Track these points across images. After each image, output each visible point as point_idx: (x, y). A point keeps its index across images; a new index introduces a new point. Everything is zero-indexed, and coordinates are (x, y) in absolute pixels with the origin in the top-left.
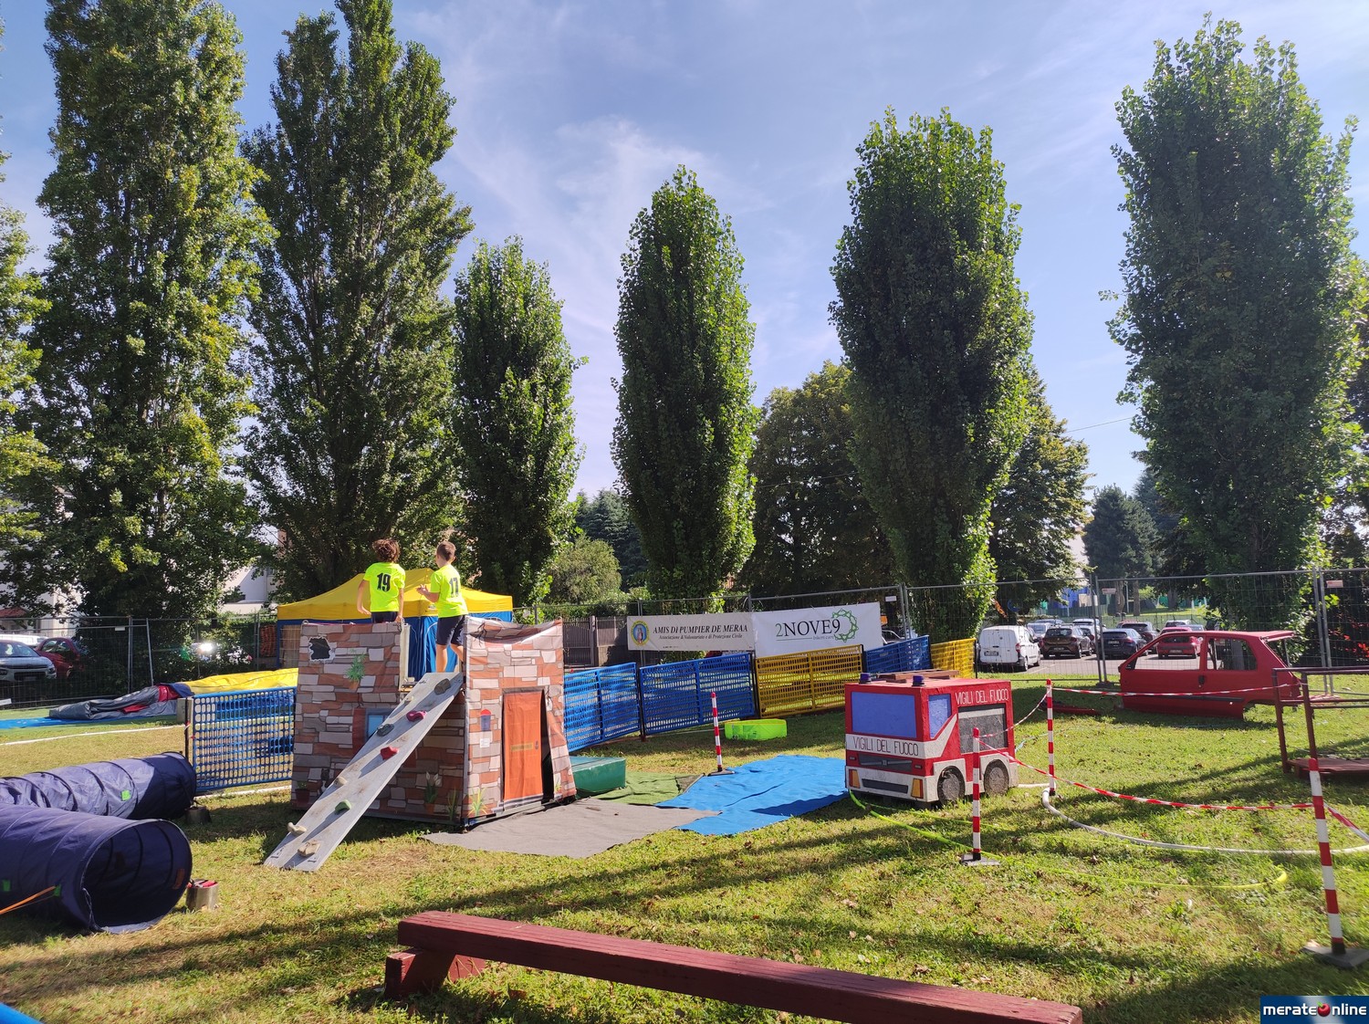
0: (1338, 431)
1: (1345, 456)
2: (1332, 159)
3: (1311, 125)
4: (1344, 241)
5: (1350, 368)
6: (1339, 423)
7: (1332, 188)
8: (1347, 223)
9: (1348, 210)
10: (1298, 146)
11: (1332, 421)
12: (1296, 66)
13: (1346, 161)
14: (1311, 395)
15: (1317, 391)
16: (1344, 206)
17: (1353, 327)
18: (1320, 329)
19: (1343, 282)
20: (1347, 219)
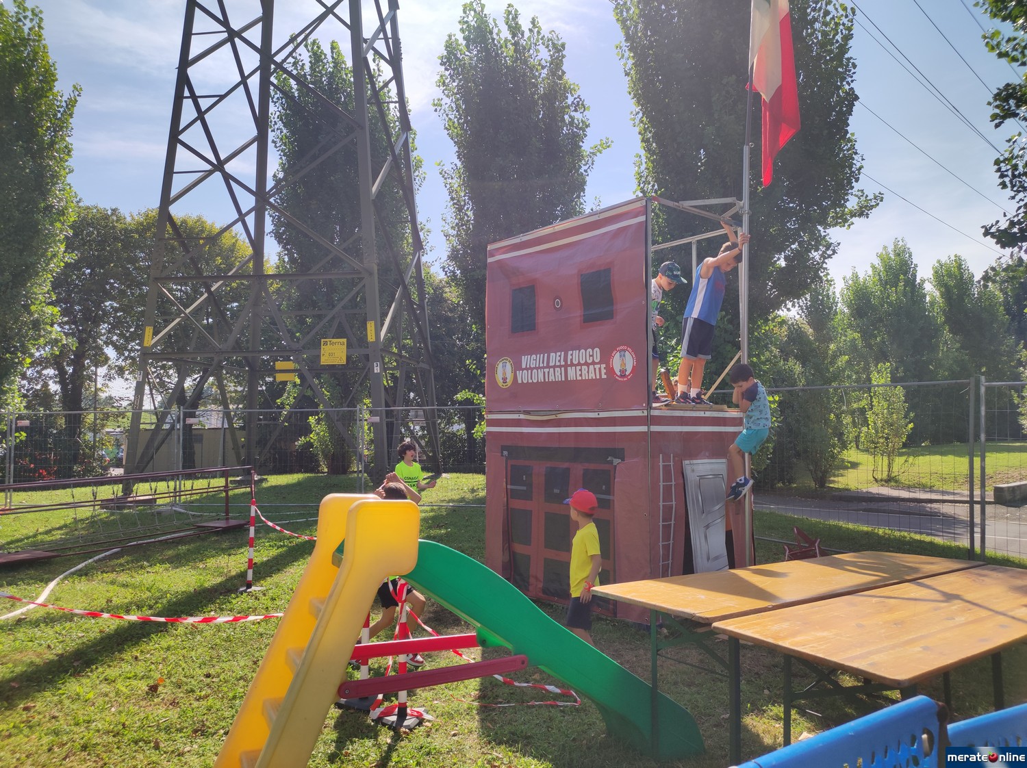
0: (42, 310)
1: (44, 330)
2: (62, 110)
3: (48, 77)
4: (63, 172)
5: (56, 266)
6: (44, 304)
7: (58, 131)
8: (67, 161)
9: (68, 151)
10: (37, 89)
11: (38, 302)
12: (43, 28)
13: (71, 115)
14: (25, 280)
15: (30, 277)
16: (66, 147)
17: (62, 237)
18: (38, 232)
19: (58, 202)
20: (66, 157)
